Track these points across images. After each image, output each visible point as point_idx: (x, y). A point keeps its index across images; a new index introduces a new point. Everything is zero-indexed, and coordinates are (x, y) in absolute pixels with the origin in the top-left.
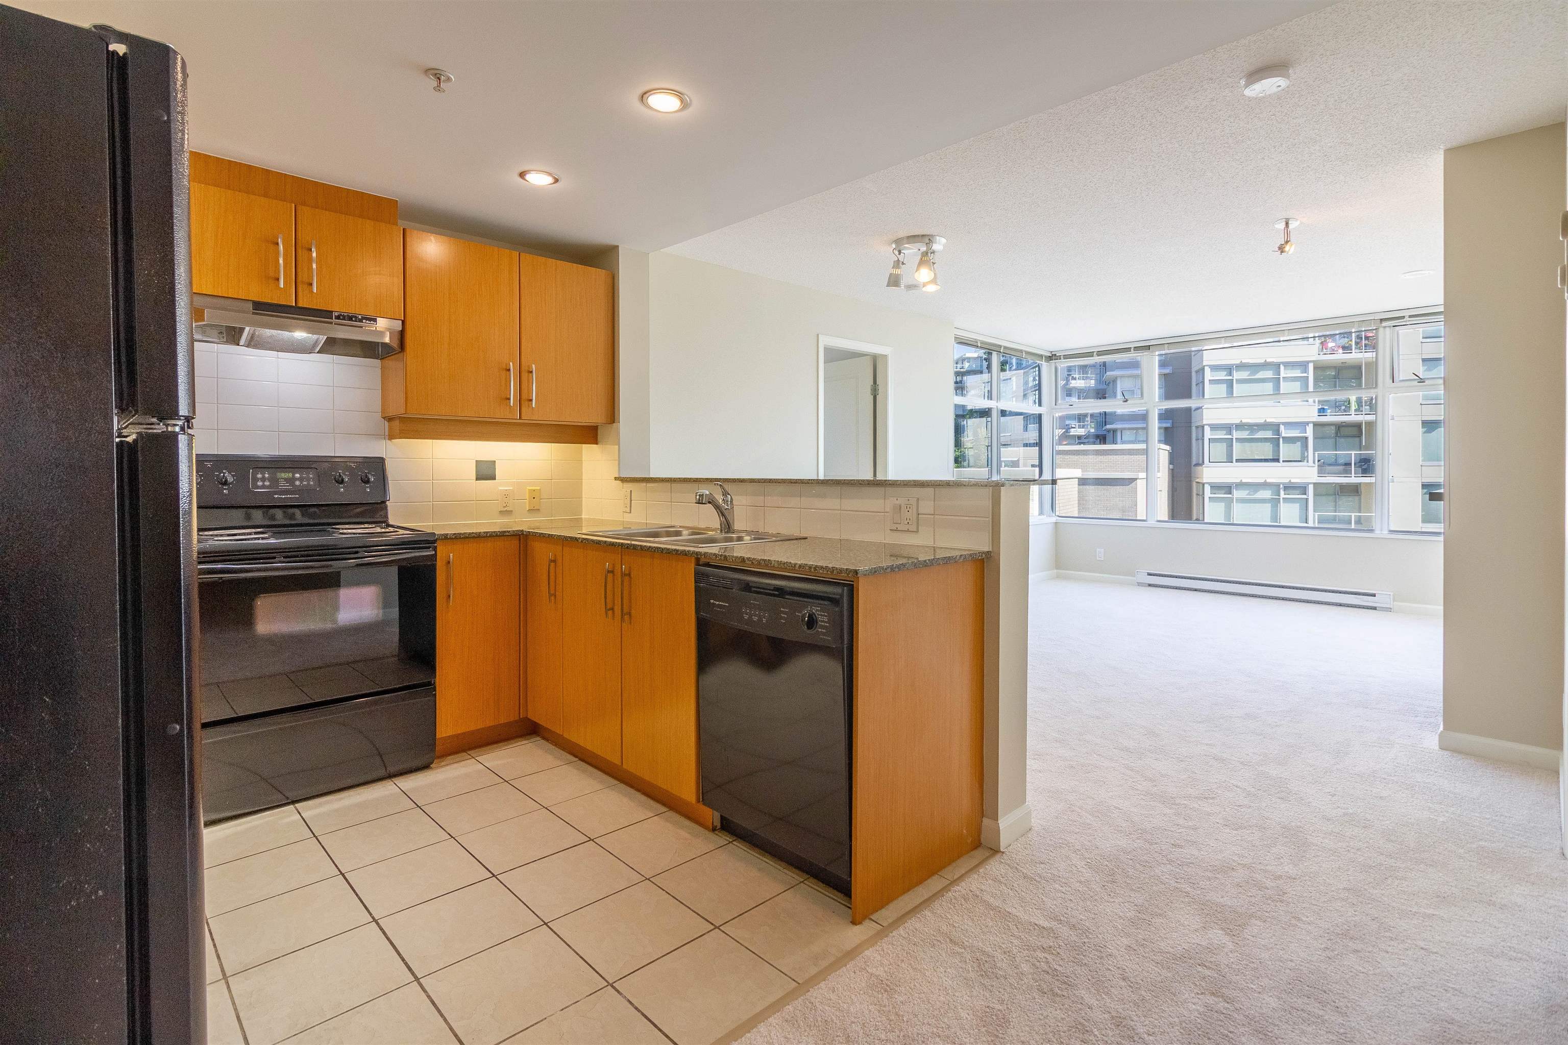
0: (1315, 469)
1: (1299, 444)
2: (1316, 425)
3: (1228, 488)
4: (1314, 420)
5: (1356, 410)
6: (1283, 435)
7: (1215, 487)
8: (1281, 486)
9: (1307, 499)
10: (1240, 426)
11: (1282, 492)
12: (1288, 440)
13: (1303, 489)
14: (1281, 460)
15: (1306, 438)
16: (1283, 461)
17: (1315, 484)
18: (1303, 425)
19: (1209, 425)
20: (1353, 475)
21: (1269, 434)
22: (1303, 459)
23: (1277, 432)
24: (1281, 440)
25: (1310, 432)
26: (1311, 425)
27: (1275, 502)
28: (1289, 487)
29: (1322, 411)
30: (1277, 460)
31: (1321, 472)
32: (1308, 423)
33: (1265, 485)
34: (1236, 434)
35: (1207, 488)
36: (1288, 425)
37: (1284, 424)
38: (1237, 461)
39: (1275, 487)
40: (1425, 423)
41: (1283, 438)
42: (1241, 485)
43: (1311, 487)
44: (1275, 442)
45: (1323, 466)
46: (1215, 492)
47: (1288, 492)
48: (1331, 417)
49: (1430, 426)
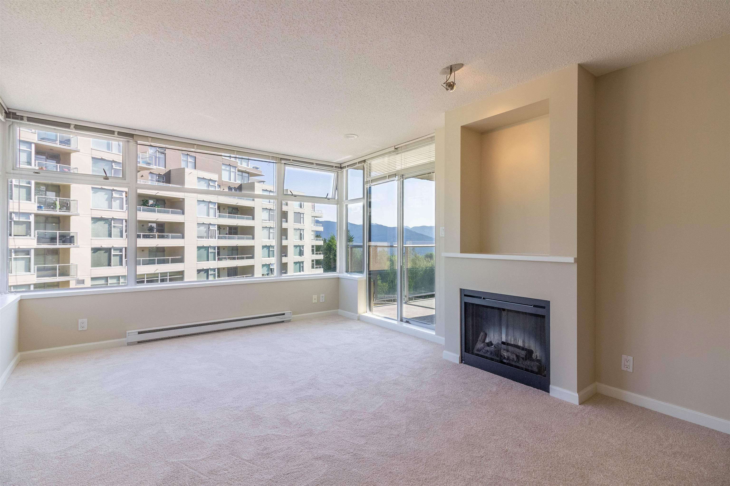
0: (35, 241)
1: (25, 225)
2: (36, 215)
4: (35, 212)
5: (59, 209)
6: (15, 219)
8: (13, 251)
9: (30, 258)
11: (13, 255)
12: (16, 223)
13: (27, 252)
14: (13, 235)
15: (30, 222)
16: (15, 236)
17: (35, 249)
18: (28, 215)
20: (58, 244)
22: (28, 234)
23: (10, 218)
24: (13, 222)
25: (32, 219)
26: (33, 215)
27: (8, 261)
28: (18, 251)
29: (39, 207)
30: (10, 235)
32: (31, 214)
36: (18, 214)
37: (15, 213)
39: (9, 251)
40: (93, 219)
41: (14, 221)
43: (32, 251)
44: (9, 224)
45: (40, 240)
47: (17, 254)
48: (45, 212)
49: (95, 220)
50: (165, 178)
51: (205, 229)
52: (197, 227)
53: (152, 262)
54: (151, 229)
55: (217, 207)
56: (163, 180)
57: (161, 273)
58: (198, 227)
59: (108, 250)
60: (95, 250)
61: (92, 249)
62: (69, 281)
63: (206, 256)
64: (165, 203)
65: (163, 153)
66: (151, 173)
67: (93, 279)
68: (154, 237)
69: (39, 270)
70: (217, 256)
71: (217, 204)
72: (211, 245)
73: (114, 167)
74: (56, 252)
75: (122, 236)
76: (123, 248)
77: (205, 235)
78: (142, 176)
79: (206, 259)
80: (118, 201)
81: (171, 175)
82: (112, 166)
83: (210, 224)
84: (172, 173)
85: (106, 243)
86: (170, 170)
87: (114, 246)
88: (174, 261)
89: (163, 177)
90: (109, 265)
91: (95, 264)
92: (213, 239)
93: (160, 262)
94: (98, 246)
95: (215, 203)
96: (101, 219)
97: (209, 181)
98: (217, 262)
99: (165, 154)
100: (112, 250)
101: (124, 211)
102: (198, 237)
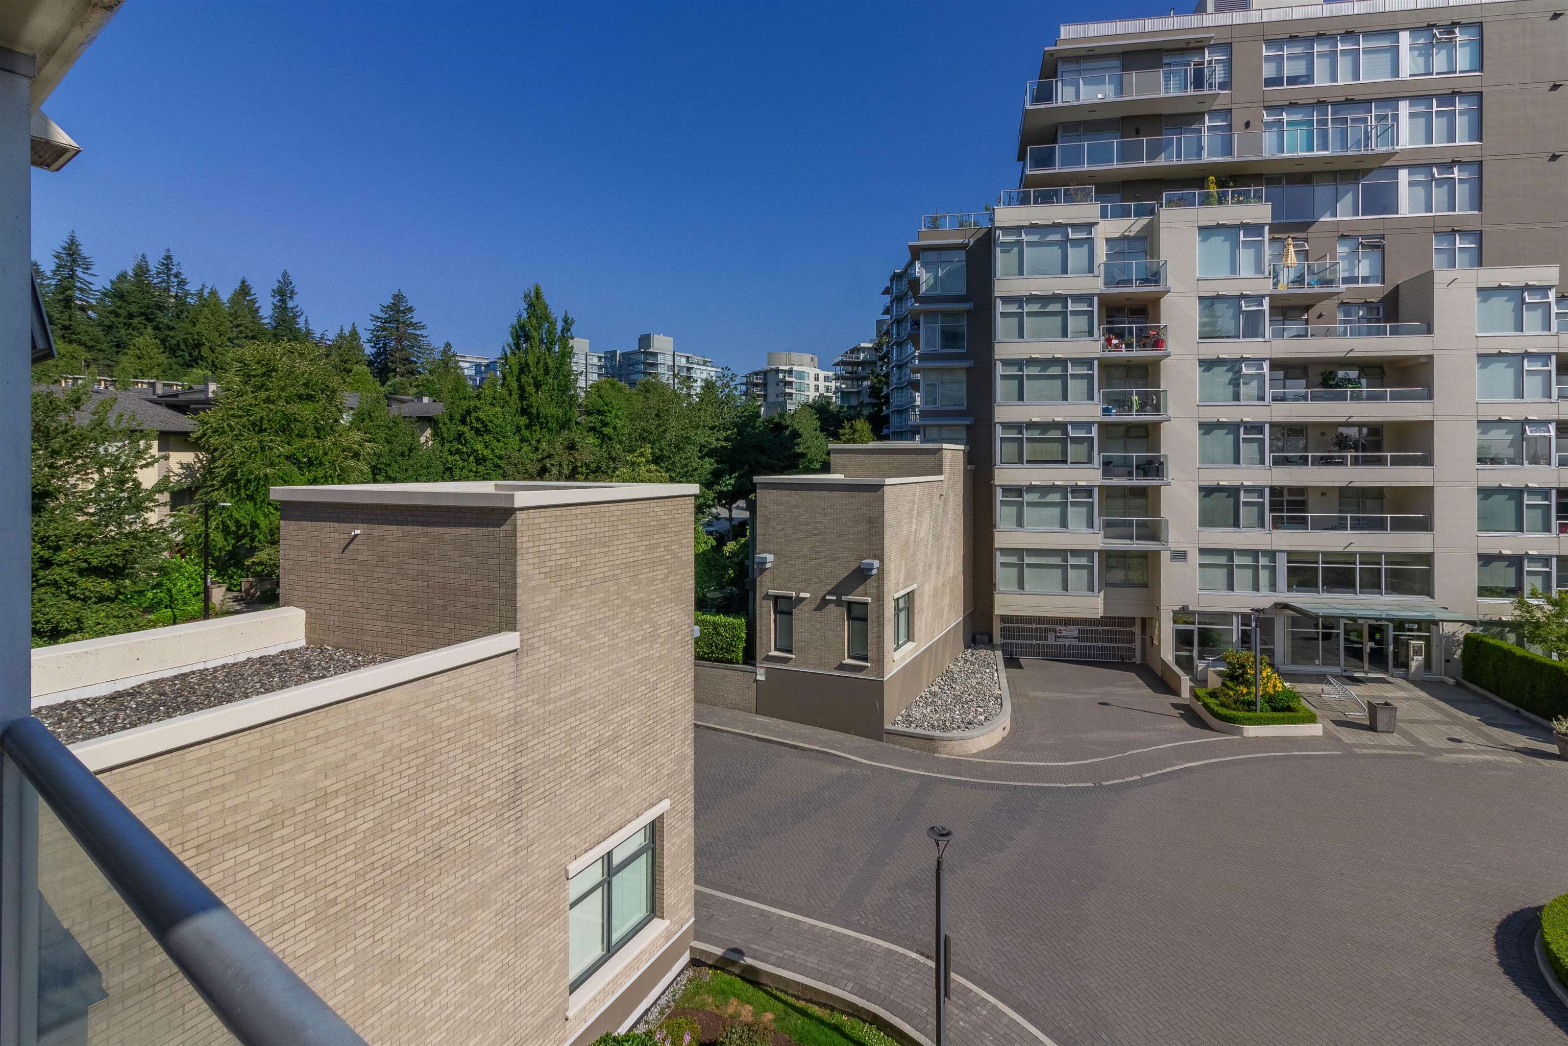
0: (1100, 472)
1: (1086, 444)
2: (1103, 426)
3: (1018, 491)
4: (1099, 419)
5: (1137, 411)
6: (1071, 435)
7: (1007, 490)
8: (1069, 489)
9: (1092, 503)
10: (1031, 425)
11: (1070, 496)
12: (1075, 440)
13: (1088, 492)
14: (1069, 462)
15: (1092, 438)
16: (1071, 463)
17: (1099, 487)
18: (1087, 425)
19: (1000, 423)
20: (1135, 477)
21: (1056, 434)
22: (1090, 461)
23: (1066, 433)
24: (1069, 440)
25: (1095, 433)
26: (1096, 425)
27: (1064, 505)
28: (1077, 490)
29: (1106, 411)
30: (1065, 462)
31: (1105, 474)
32: (1093, 423)
33: (1053, 488)
34: (1026, 434)
35: (999, 492)
36: (1077, 425)
37: (1071, 423)
38: (1028, 462)
39: (1062, 490)
40: (1202, 425)
41: (1071, 438)
42: (1031, 488)
43: (1096, 490)
44: (1063, 442)
45: (1108, 468)
46: (1005, 494)
47: (1075, 495)
48: (1115, 417)
49: (1207, 428)
50: (1384, 308)
51: (1511, 437)
52: (1477, 432)
53: (1339, 525)
54: (1343, 443)
55: (1553, 367)
56: (1378, 314)
57: (1361, 554)
58: (1484, 432)
59: (1233, 492)
60: (1207, 491)
61: (1202, 489)
62: (1159, 552)
63: (1512, 516)
64: (1383, 373)
65: (1378, 247)
66: (1343, 303)
67: (1203, 551)
68: (1342, 462)
69: (1108, 525)
70: (1558, 518)
71: (1554, 358)
72: (1530, 485)
73: (1244, 309)
74: (1140, 492)
75: (1262, 462)
76: (1264, 487)
77: (1510, 452)
78: (1320, 316)
79: (1512, 524)
80: (1254, 384)
81: (1400, 298)
82: (1241, 307)
83: (1527, 421)
84: (1402, 292)
85: (1227, 476)
86: (1398, 286)
87: (1245, 483)
88: (1400, 525)
89: (1378, 308)
90: (1236, 524)
91: (1207, 520)
92: (1542, 467)
93: (1360, 525)
94: (1212, 483)
95: (1548, 356)
96: (1219, 425)
97: (1523, 293)
98: (1555, 536)
99: (1381, 247)
100: (1242, 493)
101: (1266, 403)
102: (1481, 461)
